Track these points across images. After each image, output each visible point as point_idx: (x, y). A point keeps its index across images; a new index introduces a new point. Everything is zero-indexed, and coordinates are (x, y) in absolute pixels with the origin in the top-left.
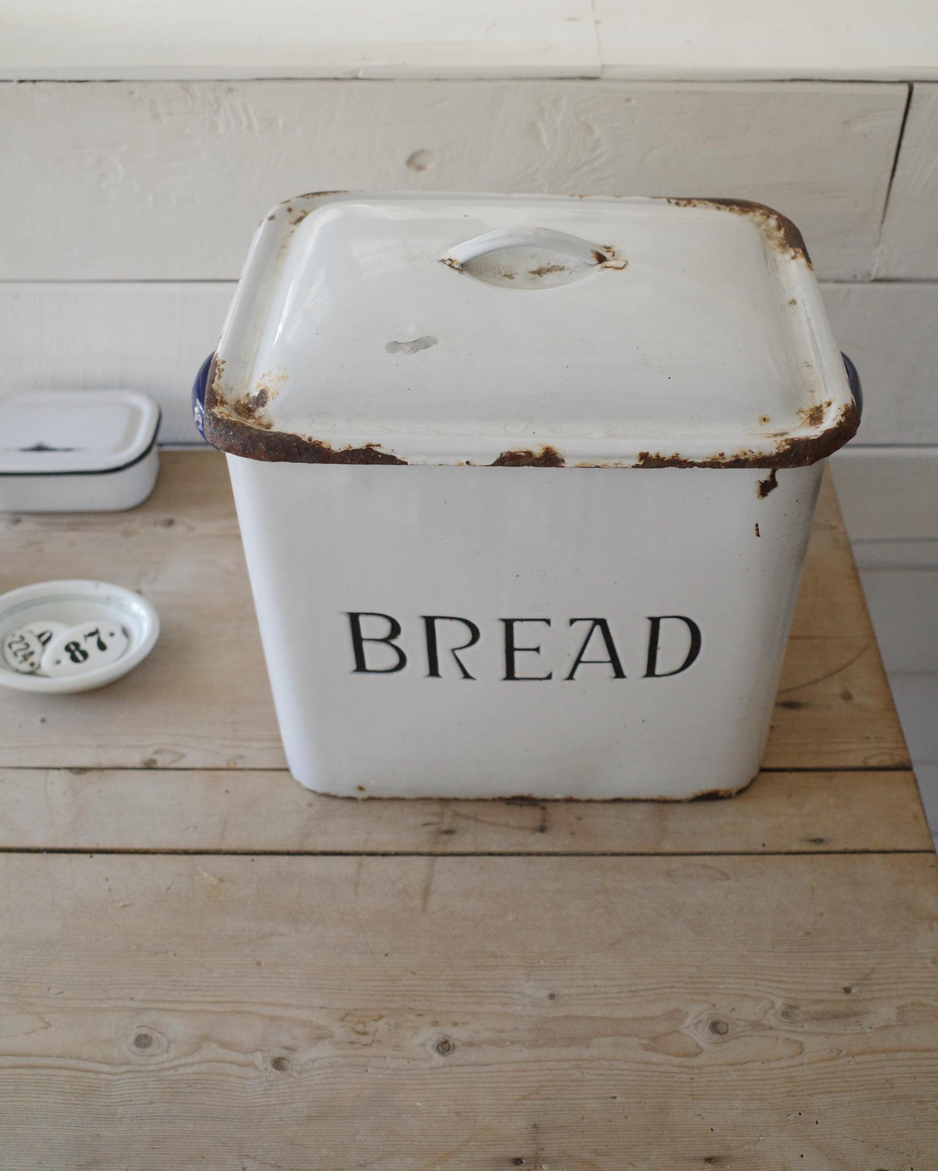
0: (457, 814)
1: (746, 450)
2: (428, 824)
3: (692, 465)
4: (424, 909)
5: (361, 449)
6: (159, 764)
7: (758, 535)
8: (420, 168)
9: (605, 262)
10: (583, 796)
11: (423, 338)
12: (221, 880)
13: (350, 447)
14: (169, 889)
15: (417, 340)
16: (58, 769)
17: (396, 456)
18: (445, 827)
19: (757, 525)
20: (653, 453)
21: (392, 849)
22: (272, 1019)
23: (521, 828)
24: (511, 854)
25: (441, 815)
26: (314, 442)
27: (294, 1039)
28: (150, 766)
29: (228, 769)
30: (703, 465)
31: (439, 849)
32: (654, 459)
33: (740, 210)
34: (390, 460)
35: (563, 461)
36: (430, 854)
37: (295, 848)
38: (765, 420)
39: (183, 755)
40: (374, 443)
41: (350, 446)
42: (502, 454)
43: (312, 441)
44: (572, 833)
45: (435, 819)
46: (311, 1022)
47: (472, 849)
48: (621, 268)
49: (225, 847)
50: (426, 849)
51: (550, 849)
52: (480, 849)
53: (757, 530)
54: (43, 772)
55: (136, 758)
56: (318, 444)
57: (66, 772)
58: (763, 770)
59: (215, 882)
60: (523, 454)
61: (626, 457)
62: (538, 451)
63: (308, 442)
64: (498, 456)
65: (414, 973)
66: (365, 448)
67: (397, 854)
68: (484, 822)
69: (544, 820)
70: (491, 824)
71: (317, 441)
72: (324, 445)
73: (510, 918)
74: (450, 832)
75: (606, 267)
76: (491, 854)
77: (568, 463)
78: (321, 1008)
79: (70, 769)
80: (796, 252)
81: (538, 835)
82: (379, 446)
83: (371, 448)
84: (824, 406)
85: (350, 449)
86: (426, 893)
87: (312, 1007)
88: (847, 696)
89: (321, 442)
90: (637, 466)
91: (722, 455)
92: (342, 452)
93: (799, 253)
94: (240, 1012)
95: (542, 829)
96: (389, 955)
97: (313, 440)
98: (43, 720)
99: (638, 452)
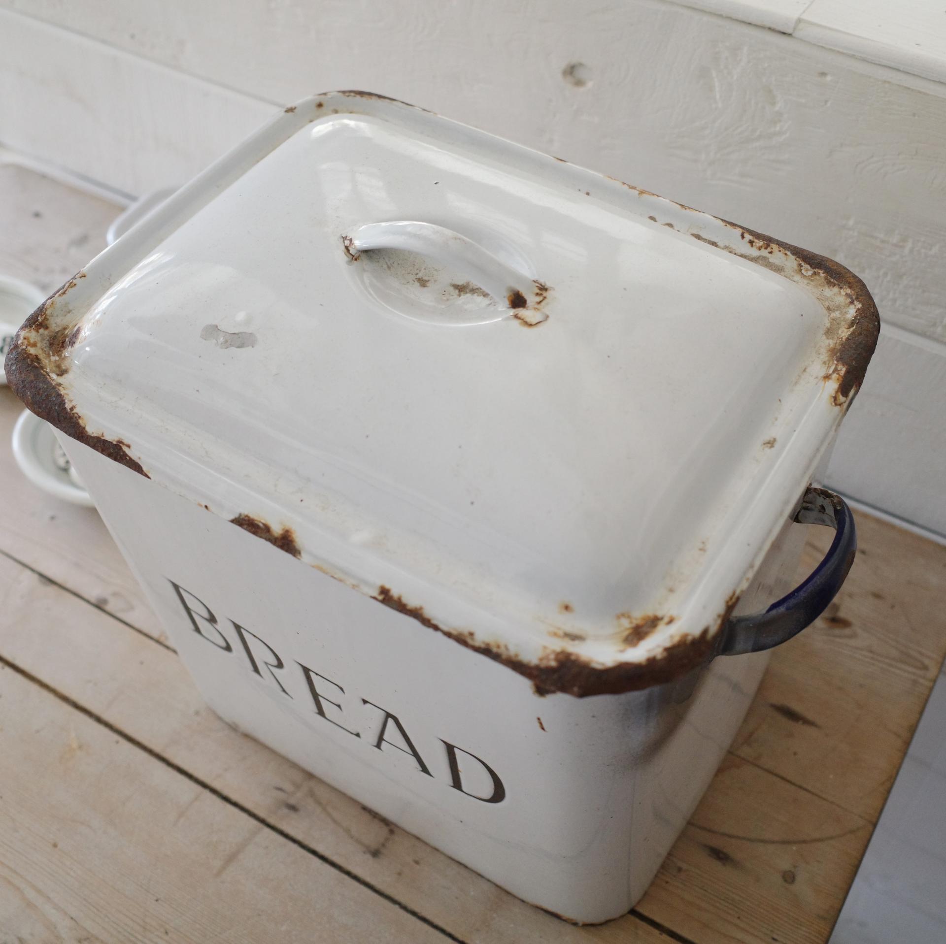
0: (311, 794)
1: (502, 643)
2: (280, 789)
3: (436, 628)
4: (219, 873)
5: (111, 443)
6: (108, 608)
7: (543, 729)
8: (579, 83)
9: (521, 309)
10: (433, 842)
11: (245, 333)
12: (80, 747)
13: (103, 436)
14: (38, 731)
15: (238, 334)
16: (33, 570)
17: (141, 465)
18: (292, 801)
19: (539, 719)
20: (395, 593)
21: (234, 797)
22: (30, 905)
23: (358, 841)
24: (333, 864)
25: (297, 786)
26: (73, 414)
27: (32, 935)
28: (100, 606)
29: (158, 642)
30: (448, 635)
31: (272, 821)
32: (395, 601)
33: (826, 279)
34: (136, 467)
35: (300, 553)
36: (263, 821)
37: (157, 749)
38: (567, 608)
39: (131, 608)
40: (126, 441)
41: (103, 434)
42: (240, 515)
43: (73, 412)
44: (400, 874)
45: (288, 786)
46: (56, 928)
47: (299, 837)
48: (531, 325)
49: (105, 717)
50: (262, 814)
51: (368, 879)
52: (307, 842)
53: (541, 724)
54: (19, 567)
55: (93, 592)
56: (76, 417)
57: (36, 576)
58: (633, 912)
59: (75, 745)
60: (261, 525)
61: (366, 583)
62: (277, 530)
63: (69, 411)
64: (237, 516)
65: (166, 933)
66: (115, 443)
67: (235, 804)
68: (329, 815)
69: (383, 845)
70: (335, 821)
71: (77, 414)
72: (80, 421)
73: (284, 928)
74: (293, 808)
75: (516, 317)
76: (314, 852)
77: (305, 557)
78: (72, 918)
79: (41, 575)
80: (835, 370)
81: (368, 856)
82: (129, 446)
83: (121, 447)
84: (666, 620)
85: (103, 438)
86: (231, 858)
87: (66, 913)
88: (789, 877)
89: (80, 417)
90: (375, 598)
91: (471, 634)
92: (94, 437)
93: (838, 374)
94: (10, 883)
95: (375, 854)
96: (160, 901)
97: (75, 411)
98: (53, 518)
99: (380, 582)
